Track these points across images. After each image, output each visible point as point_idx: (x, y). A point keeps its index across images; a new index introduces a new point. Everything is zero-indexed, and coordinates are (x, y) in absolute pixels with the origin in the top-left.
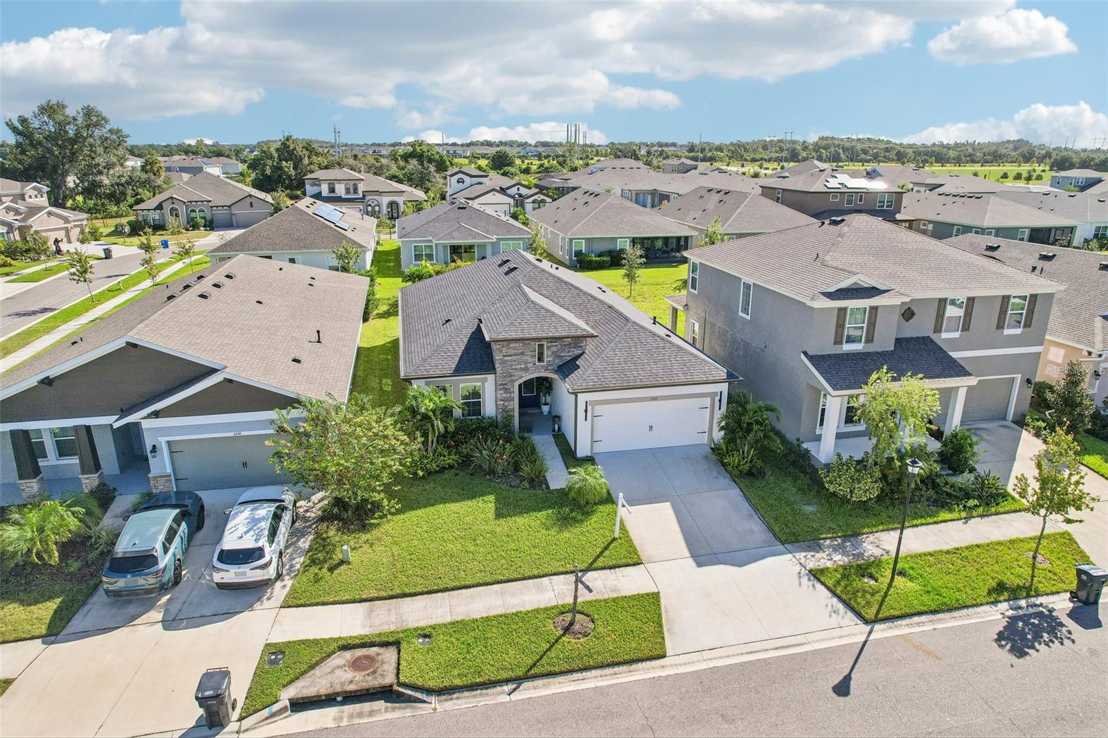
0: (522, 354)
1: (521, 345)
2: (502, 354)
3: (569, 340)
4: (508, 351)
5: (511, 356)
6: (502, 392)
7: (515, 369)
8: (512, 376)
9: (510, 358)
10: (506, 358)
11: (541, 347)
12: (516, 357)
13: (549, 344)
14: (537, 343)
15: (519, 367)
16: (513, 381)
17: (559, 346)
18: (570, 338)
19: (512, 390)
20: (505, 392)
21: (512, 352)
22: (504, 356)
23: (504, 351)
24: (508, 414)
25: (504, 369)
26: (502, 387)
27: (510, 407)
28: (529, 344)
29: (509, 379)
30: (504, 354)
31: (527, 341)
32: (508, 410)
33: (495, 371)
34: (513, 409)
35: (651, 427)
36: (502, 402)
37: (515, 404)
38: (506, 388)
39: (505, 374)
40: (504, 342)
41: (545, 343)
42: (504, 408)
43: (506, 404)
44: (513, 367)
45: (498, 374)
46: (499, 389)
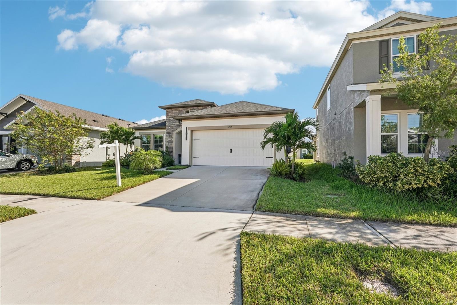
1: (178, 111)
2: (168, 116)
3: (201, 108)
4: (172, 115)
5: (173, 117)
6: (168, 137)
7: (175, 125)
8: (173, 128)
10: (170, 119)
13: (191, 111)
14: (185, 110)
15: (176, 123)
16: (173, 131)
18: (202, 106)
19: (172, 136)
20: (169, 137)
22: (170, 117)
23: (170, 115)
24: (170, 150)
25: (169, 125)
26: (168, 134)
27: (171, 146)
28: (181, 111)
29: (171, 130)
30: (170, 116)
31: (181, 109)
32: (170, 148)
33: (165, 125)
34: (173, 147)
35: (231, 151)
36: (168, 143)
37: (174, 145)
38: (170, 135)
39: (169, 127)
40: (170, 110)
41: (189, 110)
42: (168, 146)
43: (169, 144)
44: (174, 124)
45: (166, 128)
46: (166, 136)
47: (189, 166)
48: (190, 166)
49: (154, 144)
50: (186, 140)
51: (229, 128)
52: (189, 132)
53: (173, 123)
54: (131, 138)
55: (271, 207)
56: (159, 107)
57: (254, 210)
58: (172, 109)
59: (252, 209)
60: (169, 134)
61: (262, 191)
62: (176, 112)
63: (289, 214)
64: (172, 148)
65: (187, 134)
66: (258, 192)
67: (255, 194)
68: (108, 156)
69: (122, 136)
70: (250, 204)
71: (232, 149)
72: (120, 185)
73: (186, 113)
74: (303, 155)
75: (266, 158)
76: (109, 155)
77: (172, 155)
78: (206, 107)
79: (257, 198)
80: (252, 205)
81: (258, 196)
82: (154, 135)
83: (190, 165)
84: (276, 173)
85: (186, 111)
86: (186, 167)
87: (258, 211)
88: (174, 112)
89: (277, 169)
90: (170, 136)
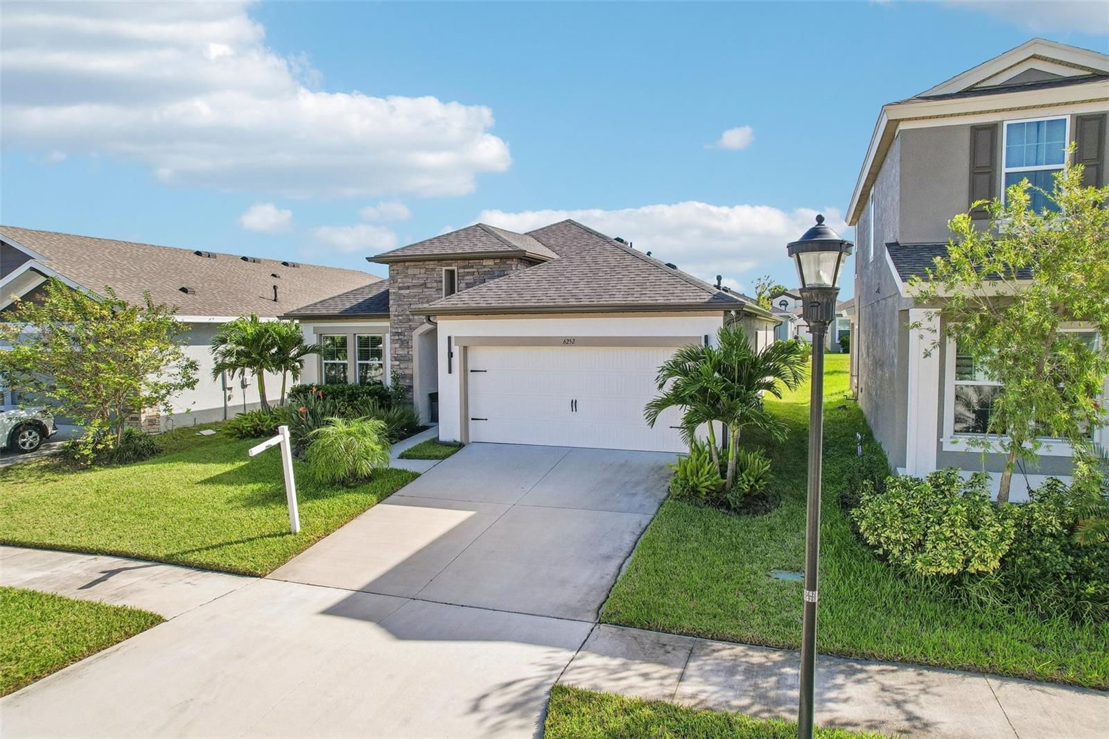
0: (424, 285)
1: (423, 271)
2: (396, 285)
3: (491, 262)
4: (405, 279)
5: (408, 288)
6: (397, 345)
8: (410, 320)
9: (408, 291)
10: (402, 292)
11: (451, 274)
12: (415, 290)
13: (461, 271)
14: (444, 268)
15: (419, 305)
16: (412, 329)
17: (476, 274)
18: (494, 258)
19: (410, 344)
20: (400, 347)
21: (409, 282)
22: (400, 288)
23: (399, 280)
24: (404, 383)
25: (399, 309)
26: (397, 337)
27: (407, 372)
28: (433, 269)
29: (407, 325)
30: (400, 285)
31: (431, 265)
32: (404, 377)
33: (389, 311)
34: (412, 375)
35: (574, 404)
36: (397, 363)
37: (415, 367)
38: (402, 340)
39: (401, 318)
40: (400, 267)
41: (455, 268)
42: (400, 372)
43: (402, 366)
44: (412, 306)
45: (392, 317)
46: (393, 341)
47: (460, 446)
48: (464, 446)
49: (358, 362)
50: (450, 372)
51: (569, 342)
52: (456, 350)
53: (410, 305)
54: (294, 352)
55: (632, 615)
56: (367, 258)
57: (598, 621)
58: (407, 264)
59: (594, 615)
60: (401, 337)
61: (631, 558)
62: (416, 271)
63: (666, 633)
64: (411, 377)
65: (451, 355)
66: (619, 561)
67: (612, 567)
68: (228, 393)
69: (269, 350)
70: (595, 601)
71: (576, 401)
72: (298, 529)
73: (446, 296)
74: (839, 339)
75: (671, 427)
76: (230, 389)
77: (410, 396)
78: (505, 260)
79: (613, 582)
80: (596, 606)
81: (618, 574)
82: (355, 334)
83: (464, 441)
84: (683, 491)
85: (446, 270)
86: (453, 449)
87: (606, 623)
88: (410, 272)
89: (686, 476)
90: (402, 343)
